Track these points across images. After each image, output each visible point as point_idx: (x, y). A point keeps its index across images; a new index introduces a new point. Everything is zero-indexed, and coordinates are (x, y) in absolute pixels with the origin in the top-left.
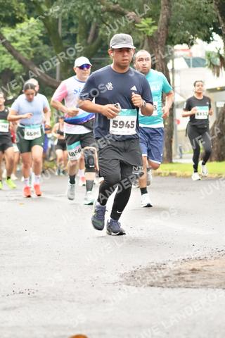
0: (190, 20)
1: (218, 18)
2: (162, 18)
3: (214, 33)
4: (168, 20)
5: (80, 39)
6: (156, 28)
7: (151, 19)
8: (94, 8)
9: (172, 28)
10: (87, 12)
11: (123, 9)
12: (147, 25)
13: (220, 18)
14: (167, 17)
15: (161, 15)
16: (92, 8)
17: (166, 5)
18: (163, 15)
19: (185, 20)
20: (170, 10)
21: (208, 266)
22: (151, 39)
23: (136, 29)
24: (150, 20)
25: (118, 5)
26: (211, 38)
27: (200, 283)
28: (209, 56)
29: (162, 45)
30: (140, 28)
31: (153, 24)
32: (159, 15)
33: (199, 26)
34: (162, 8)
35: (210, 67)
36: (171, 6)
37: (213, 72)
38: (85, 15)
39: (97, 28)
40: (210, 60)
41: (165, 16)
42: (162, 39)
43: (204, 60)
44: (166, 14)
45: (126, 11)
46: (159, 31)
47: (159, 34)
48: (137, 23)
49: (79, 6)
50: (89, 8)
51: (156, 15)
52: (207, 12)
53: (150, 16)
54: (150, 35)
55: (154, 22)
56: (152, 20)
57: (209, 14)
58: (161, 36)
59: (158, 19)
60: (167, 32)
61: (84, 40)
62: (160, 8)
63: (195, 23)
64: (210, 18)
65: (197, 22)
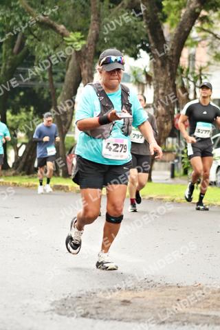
0: (119, 37)
1: (147, 36)
2: (91, 33)
3: (141, 51)
4: (97, 35)
5: (6, 48)
6: (84, 42)
7: (79, 33)
8: (23, 18)
9: (100, 44)
10: (16, 23)
11: (52, 22)
12: (75, 39)
13: (150, 37)
14: (96, 32)
15: (90, 31)
16: (21, 18)
17: (96, 20)
18: (92, 30)
19: (115, 36)
20: (99, 25)
21: (139, 297)
22: (78, 54)
23: (64, 42)
24: (78, 35)
25: (47, 17)
26: (138, 56)
27: (132, 316)
28: (135, 73)
29: (89, 61)
30: (69, 42)
31: (82, 39)
32: (88, 30)
33: (128, 43)
34: (92, 22)
35: (135, 84)
36: (100, 22)
37: (139, 89)
38: (13, 25)
39: (24, 38)
40: (135, 77)
41: (94, 32)
42: (90, 53)
43: (129, 77)
44: (96, 29)
45: (56, 24)
46: (87, 46)
47: (87, 49)
48: (66, 36)
49: (8, 15)
50: (17, 18)
51: (85, 29)
52: (136, 29)
53: (79, 30)
54: (78, 50)
55: (83, 36)
56: (81, 35)
57: (137, 31)
58: (89, 51)
59: (87, 34)
60: (95, 47)
61: (10, 50)
62: (90, 22)
63: (123, 40)
64: (139, 36)
65: (125, 39)
